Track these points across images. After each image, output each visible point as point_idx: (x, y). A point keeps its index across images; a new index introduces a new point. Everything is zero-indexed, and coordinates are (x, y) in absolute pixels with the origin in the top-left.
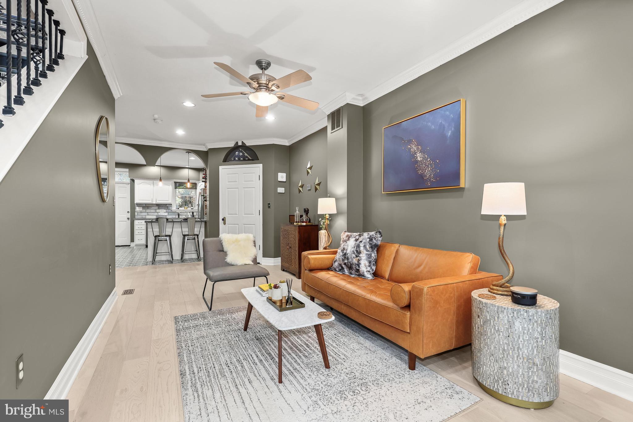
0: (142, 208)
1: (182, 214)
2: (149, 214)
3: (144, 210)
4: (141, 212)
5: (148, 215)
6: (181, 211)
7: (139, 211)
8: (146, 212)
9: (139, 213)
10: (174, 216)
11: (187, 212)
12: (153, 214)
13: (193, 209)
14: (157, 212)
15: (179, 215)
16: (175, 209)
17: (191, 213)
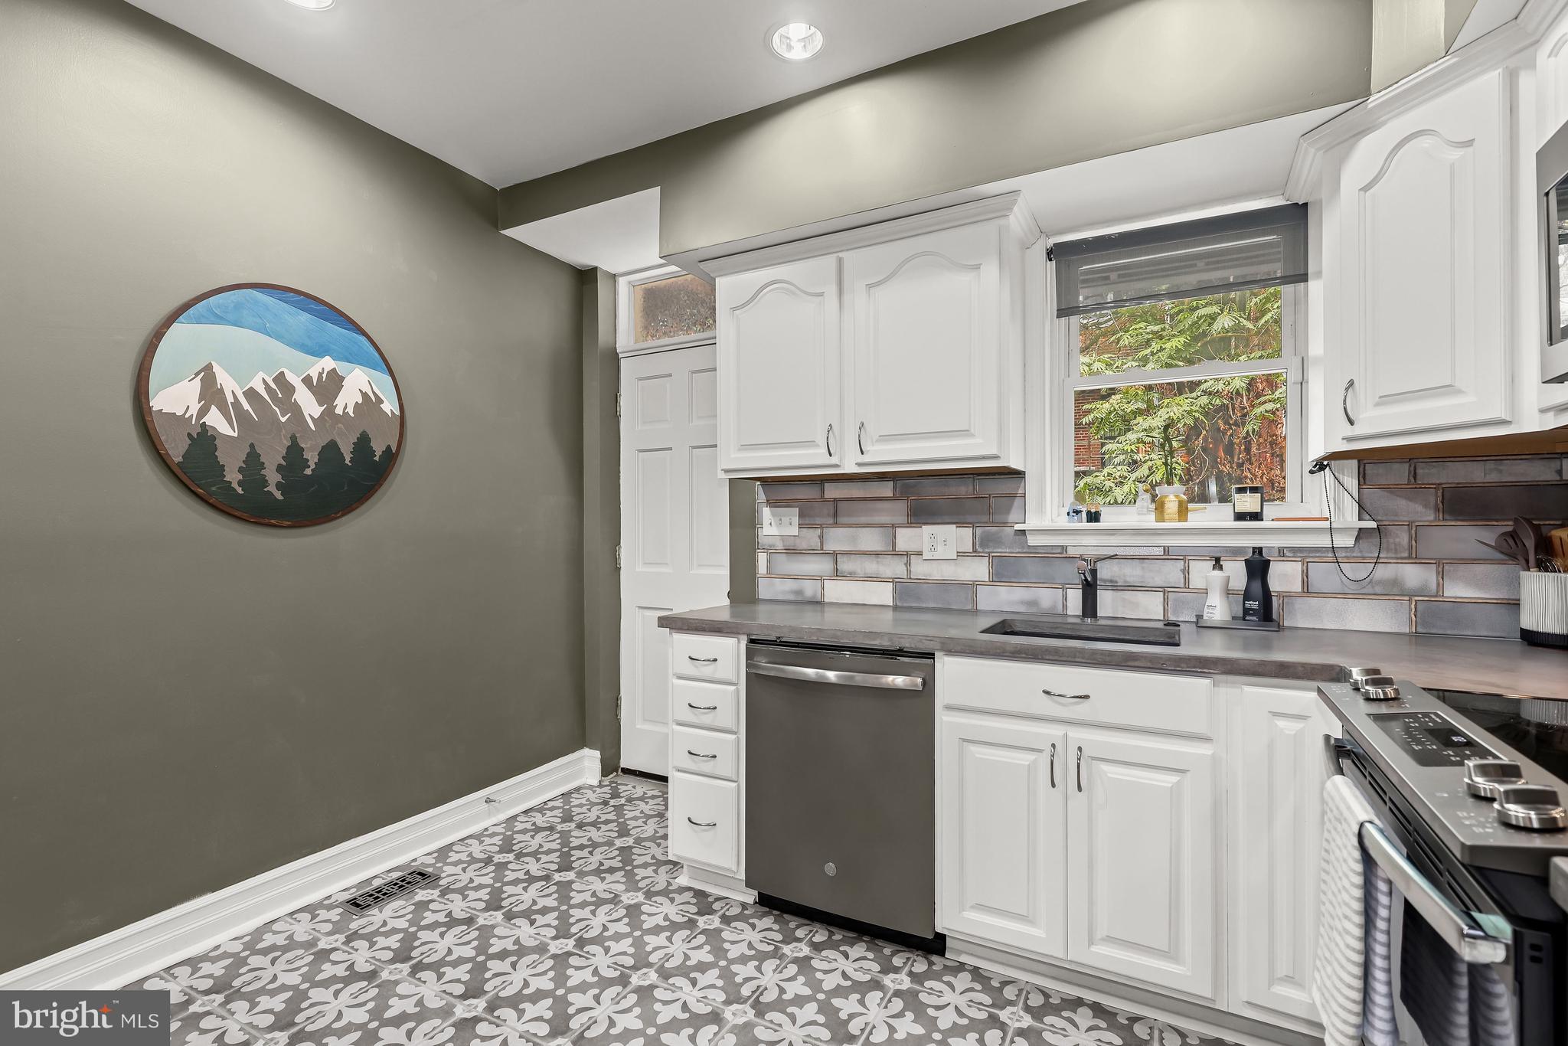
0: (801, 515)
1: (1130, 572)
2: (846, 565)
3: (811, 537)
4: (792, 551)
5: (837, 574)
6: (1114, 540)
7: (780, 545)
8: (821, 552)
9: (783, 557)
10: (1047, 598)
11: (1183, 557)
12: (871, 566)
13: (1256, 516)
14: (902, 545)
15: (1090, 589)
16: (1063, 522)
17: (1236, 573)
